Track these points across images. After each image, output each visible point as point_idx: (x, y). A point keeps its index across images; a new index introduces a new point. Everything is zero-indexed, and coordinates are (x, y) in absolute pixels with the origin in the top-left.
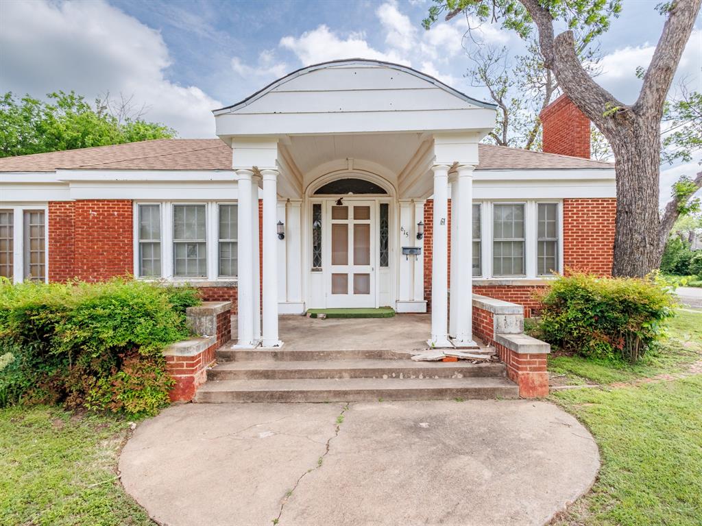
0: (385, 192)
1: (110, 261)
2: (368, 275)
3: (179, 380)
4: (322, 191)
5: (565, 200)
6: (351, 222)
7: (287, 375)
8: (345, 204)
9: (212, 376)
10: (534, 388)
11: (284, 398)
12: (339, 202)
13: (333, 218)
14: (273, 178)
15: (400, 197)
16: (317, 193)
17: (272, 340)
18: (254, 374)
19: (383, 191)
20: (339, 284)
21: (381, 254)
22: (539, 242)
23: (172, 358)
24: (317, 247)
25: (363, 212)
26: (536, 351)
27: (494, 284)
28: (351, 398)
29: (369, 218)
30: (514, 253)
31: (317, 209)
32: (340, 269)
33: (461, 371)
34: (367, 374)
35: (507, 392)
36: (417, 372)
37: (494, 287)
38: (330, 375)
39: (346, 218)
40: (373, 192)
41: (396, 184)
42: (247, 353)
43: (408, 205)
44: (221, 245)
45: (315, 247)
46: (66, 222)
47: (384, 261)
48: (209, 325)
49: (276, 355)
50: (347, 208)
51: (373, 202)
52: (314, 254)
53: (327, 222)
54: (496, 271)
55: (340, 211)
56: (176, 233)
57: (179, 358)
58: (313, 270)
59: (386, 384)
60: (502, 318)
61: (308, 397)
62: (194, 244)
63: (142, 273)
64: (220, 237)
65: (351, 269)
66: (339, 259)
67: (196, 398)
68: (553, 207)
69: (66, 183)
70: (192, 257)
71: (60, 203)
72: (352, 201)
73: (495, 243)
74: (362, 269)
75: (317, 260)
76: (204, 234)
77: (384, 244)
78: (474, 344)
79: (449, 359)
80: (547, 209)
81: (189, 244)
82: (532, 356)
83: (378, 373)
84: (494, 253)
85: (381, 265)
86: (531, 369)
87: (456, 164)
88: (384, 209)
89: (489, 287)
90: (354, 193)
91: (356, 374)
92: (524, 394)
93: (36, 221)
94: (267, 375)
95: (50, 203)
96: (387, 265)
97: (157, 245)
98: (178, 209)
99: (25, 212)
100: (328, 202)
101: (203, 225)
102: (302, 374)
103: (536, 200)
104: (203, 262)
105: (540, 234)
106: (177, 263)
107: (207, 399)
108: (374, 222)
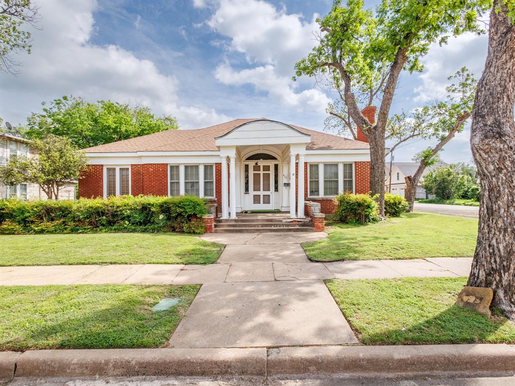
0: (276, 159)
1: (158, 190)
2: (269, 195)
3: (208, 225)
4: (249, 159)
5: (355, 162)
6: (262, 172)
7: (240, 226)
8: (259, 164)
9: (216, 226)
10: (320, 228)
11: (240, 231)
12: (256, 164)
13: (254, 171)
14: (234, 159)
15: (283, 161)
16: (247, 159)
17: (234, 216)
18: (230, 226)
19: (275, 159)
20: (256, 199)
21: (275, 186)
22: (344, 181)
23: (205, 219)
24: (247, 183)
25: (267, 168)
26: (320, 217)
27: (324, 199)
28: (261, 231)
29: (269, 170)
30: (333, 185)
31: (247, 166)
32: (257, 193)
33: (298, 224)
34: (266, 225)
35: (311, 229)
36: (283, 225)
37: (324, 200)
38: (255, 226)
39: (260, 171)
40: (271, 159)
41: (281, 155)
42: (226, 220)
43: (286, 165)
44: (205, 183)
45: (246, 183)
46: (139, 173)
47: (276, 189)
48: (213, 210)
49: (235, 221)
50: (260, 166)
51: (271, 164)
52: (246, 186)
53: (251, 172)
54: (325, 194)
55: (256, 168)
56: (186, 178)
57: (207, 219)
58: (245, 193)
59: (273, 228)
60: (313, 208)
61: (248, 231)
62: (193, 183)
63: (172, 194)
64: (205, 179)
65: (262, 193)
66: (256, 188)
67: (213, 231)
68: (351, 165)
69: (140, 157)
70: (193, 188)
71: (136, 165)
72: (262, 163)
73: (325, 181)
74: (267, 193)
75: (247, 189)
76: (198, 178)
77: (276, 182)
78: (305, 217)
79: (295, 221)
80: (347, 166)
81: (191, 182)
82: (319, 218)
83: (271, 225)
84: (325, 186)
85: (275, 191)
86: (319, 222)
87: (298, 154)
88: (276, 166)
89: (322, 200)
90: (263, 159)
91: (263, 225)
92: (316, 230)
93: (124, 172)
94: (233, 226)
95: (132, 165)
96: (278, 191)
97: (178, 183)
98: (186, 167)
99: (120, 169)
100: (251, 164)
101: (197, 174)
102: (245, 226)
103: (343, 162)
104: (198, 190)
105: (345, 177)
106: (186, 191)
107: (216, 232)
108: (272, 172)
